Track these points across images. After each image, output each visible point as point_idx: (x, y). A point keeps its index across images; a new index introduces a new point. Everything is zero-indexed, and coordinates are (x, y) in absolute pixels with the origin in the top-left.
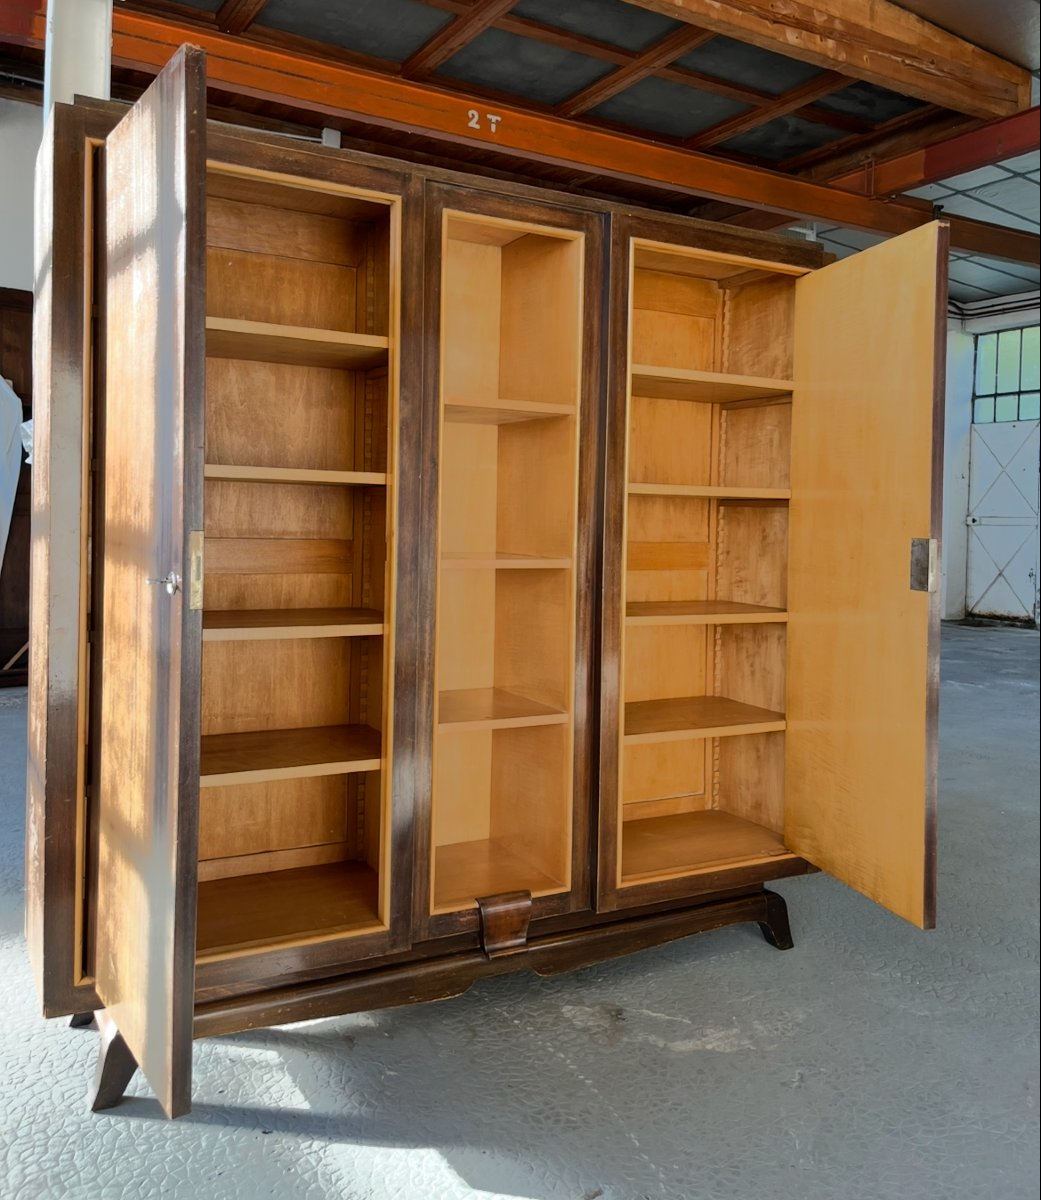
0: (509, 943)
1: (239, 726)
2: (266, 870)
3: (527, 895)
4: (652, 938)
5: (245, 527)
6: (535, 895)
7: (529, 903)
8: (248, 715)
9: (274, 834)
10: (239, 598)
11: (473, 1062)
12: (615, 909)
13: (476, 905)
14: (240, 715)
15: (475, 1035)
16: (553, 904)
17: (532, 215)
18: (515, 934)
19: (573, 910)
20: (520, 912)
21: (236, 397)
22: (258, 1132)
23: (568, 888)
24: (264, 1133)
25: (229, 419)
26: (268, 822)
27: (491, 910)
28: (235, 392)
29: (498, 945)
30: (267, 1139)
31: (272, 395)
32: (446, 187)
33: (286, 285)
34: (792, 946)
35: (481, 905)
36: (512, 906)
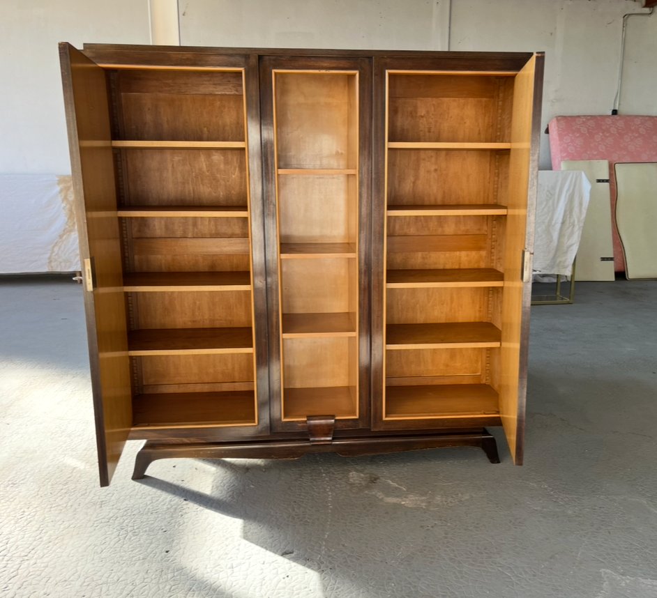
0: (323, 439)
1: (217, 325)
2: (233, 390)
3: (332, 417)
4: (408, 446)
5: (213, 232)
6: (337, 418)
7: (333, 421)
8: (221, 320)
9: (237, 374)
10: (213, 266)
11: (289, 489)
12: (382, 430)
13: (305, 419)
14: (217, 320)
15: (301, 478)
16: (349, 423)
17: (325, 65)
18: (327, 435)
19: (361, 427)
20: (328, 426)
21: (205, 169)
22: (182, 500)
23: (357, 417)
24: (185, 500)
25: (202, 180)
26: (233, 368)
27: (312, 422)
28: (205, 166)
29: (317, 439)
30: (185, 502)
31: (222, 166)
32: (274, 58)
33: (226, 109)
34: (499, 462)
35: (308, 420)
36: (323, 422)
